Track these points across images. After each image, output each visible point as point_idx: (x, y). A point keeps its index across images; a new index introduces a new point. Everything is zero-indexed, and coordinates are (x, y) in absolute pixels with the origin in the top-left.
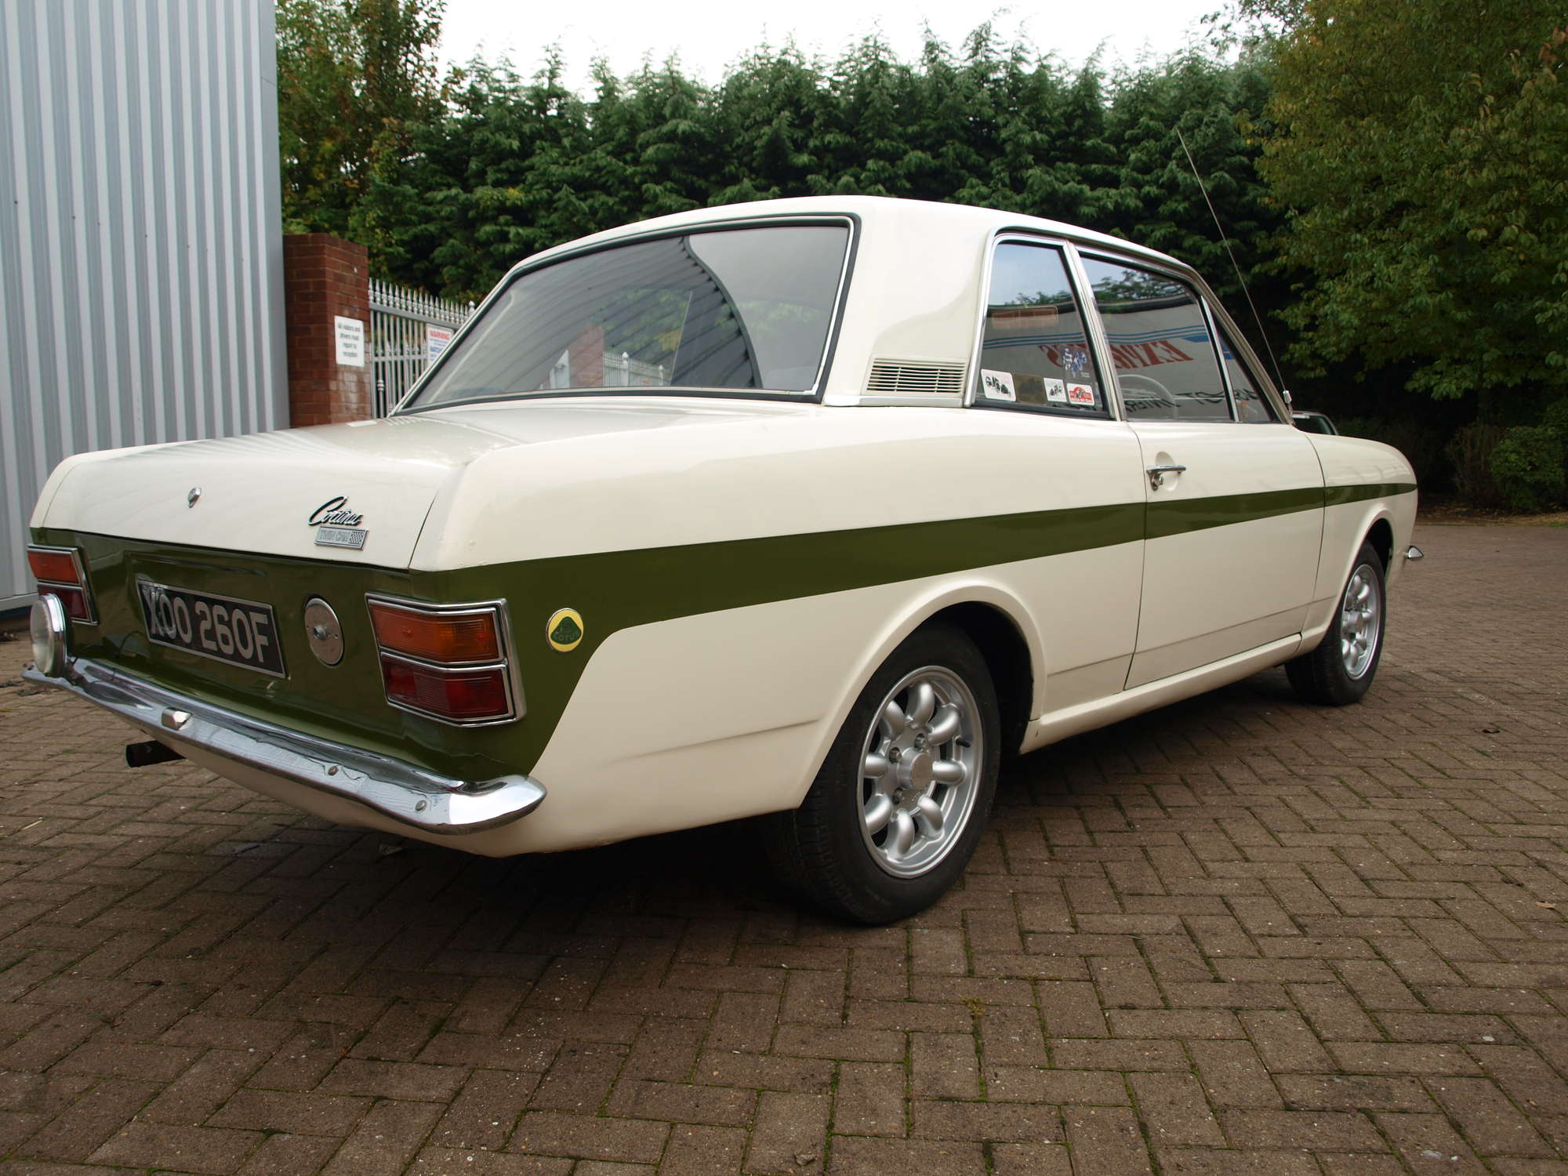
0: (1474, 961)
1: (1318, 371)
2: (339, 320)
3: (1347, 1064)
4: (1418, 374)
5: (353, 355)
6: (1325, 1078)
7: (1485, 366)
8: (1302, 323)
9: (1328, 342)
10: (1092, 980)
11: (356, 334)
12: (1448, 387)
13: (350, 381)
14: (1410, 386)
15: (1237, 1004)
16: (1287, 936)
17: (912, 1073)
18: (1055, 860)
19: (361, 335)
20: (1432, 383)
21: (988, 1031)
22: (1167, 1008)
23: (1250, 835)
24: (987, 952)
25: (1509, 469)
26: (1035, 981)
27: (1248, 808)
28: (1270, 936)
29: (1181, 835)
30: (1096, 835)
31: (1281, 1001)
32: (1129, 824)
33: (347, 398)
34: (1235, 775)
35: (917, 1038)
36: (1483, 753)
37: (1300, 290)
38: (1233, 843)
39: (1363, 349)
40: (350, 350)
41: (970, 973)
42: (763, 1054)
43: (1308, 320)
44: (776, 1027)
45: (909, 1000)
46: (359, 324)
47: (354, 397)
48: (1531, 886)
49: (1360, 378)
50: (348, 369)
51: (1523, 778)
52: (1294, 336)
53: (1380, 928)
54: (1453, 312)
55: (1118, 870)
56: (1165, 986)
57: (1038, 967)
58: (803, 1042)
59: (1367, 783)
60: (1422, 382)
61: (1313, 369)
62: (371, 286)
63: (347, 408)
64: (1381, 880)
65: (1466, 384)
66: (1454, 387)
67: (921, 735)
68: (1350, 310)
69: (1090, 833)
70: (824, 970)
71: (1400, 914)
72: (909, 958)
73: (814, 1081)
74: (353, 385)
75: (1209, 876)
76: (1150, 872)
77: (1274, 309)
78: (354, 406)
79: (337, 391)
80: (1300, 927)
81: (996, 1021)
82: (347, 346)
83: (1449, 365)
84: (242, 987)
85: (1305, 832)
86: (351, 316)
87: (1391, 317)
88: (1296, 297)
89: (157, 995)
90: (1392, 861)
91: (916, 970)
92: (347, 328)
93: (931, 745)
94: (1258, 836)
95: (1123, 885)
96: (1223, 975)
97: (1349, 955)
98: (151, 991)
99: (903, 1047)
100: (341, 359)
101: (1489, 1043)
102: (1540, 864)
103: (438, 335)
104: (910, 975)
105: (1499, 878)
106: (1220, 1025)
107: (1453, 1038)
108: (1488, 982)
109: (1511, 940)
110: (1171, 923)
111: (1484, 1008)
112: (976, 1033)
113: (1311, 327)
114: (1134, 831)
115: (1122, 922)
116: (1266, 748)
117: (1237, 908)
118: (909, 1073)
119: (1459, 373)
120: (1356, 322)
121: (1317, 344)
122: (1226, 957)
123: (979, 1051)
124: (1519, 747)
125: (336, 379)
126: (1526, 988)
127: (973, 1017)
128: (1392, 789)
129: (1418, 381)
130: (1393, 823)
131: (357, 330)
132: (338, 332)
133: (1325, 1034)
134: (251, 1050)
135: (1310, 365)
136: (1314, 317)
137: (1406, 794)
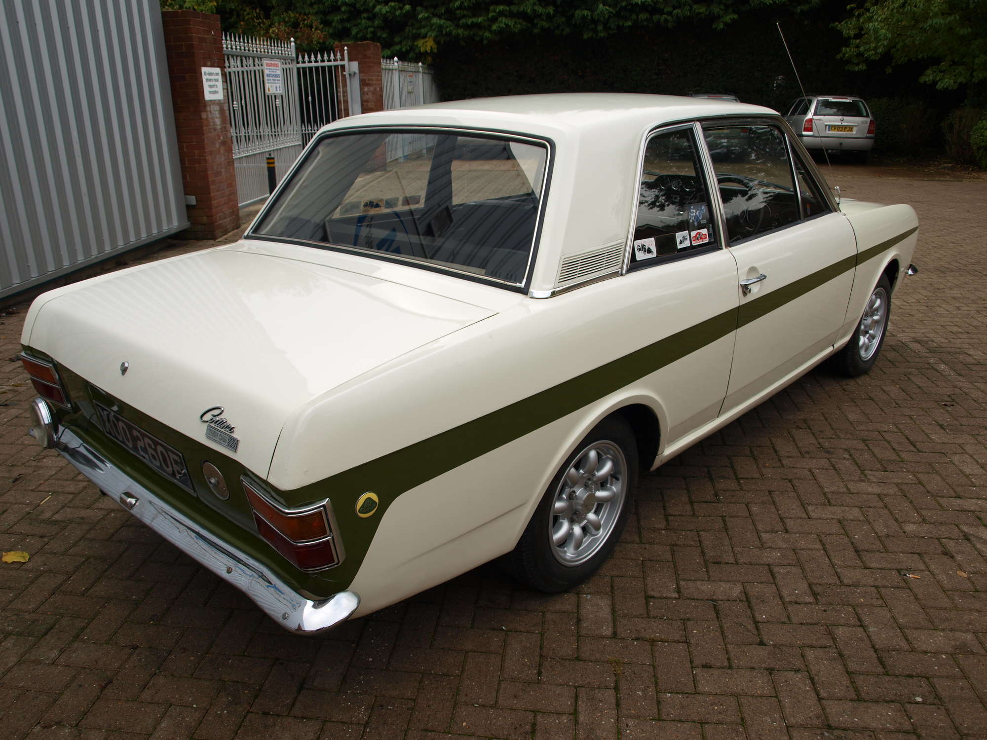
0: (917, 629)
1: (860, 66)
2: (204, 70)
3: (834, 721)
4: (929, 72)
5: (216, 92)
6: (819, 732)
7: (975, 67)
8: (852, 33)
9: (870, 47)
10: (687, 642)
11: (216, 77)
12: (947, 82)
13: (215, 110)
14: (922, 79)
15: (772, 666)
16: (806, 603)
17: (578, 724)
18: (669, 529)
19: (220, 77)
20: (938, 79)
21: (623, 686)
22: (730, 667)
23: (790, 507)
24: (625, 616)
25: (983, 141)
26: (653, 642)
27: (790, 481)
28: (796, 603)
29: (747, 505)
30: (696, 505)
31: (798, 664)
32: (716, 495)
33: (214, 123)
34: (785, 448)
35: (582, 693)
36: (941, 426)
37: (852, 9)
38: (779, 515)
39: (893, 51)
40: (213, 89)
41: (615, 634)
42: (491, 707)
43: (857, 31)
44: (499, 684)
45: (578, 659)
46: (218, 70)
47: (218, 121)
48: (959, 558)
49: (889, 70)
50: (213, 102)
51: (965, 452)
52: (846, 42)
53: (863, 597)
54: (958, 29)
55: (707, 538)
56: (730, 647)
57: (655, 630)
58: (515, 697)
59: (866, 456)
60: (931, 78)
61: (858, 64)
62: (224, 38)
63: (215, 129)
64: (867, 551)
65: (961, 79)
66: (952, 81)
67: (589, 479)
68: (886, 27)
69: (692, 503)
70: (528, 632)
71: (877, 583)
72: (579, 621)
73: (522, 730)
74: (217, 112)
75: (762, 546)
76: (726, 542)
77: (834, 22)
78: (219, 127)
79: (207, 119)
80: (815, 594)
81: (629, 678)
82: (211, 86)
83: (950, 66)
84: (185, 650)
85: (824, 504)
86: (212, 66)
87: (914, 32)
88: (850, 14)
89: (135, 658)
90: (876, 533)
91: (583, 632)
92: (210, 74)
93: (595, 483)
94: (795, 509)
95: (710, 554)
96: (765, 639)
97: (842, 621)
98: (131, 654)
99: (573, 700)
100: (208, 97)
101: (918, 703)
102: (967, 537)
103: (271, 65)
104: (579, 636)
105: (940, 549)
106: (761, 684)
107: (898, 698)
108: (924, 648)
109: (941, 608)
110: (737, 591)
111: (919, 671)
112: (616, 689)
113: (858, 36)
114: (719, 501)
115: (706, 588)
116: (805, 421)
117: (778, 577)
118: (576, 722)
119: (957, 71)
120: (890, 36)
121: (862, 49)
122: (768, 622)
123: (618, 704)
124: (964, 421)
125: (206, 111)
126: (946, 653)
127: (615, 675)
128: (880, 462)
129: (928, 77)
130: (879, 495)
131: (217, 74)
132: (204, 78)
133: (823, 694)
134: (195, 706)
135: (855, 61)
136: (861, 29)
137: (890, 468)
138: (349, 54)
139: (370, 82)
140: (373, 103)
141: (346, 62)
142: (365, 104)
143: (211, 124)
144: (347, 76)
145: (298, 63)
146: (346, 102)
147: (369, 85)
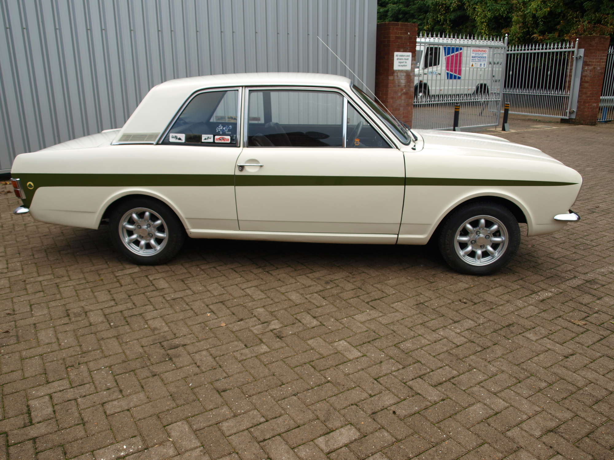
138: (579, 43)
139: (590, 63)
140: (589, 78)
141: (575, 49)
142: (583, 78)
143: (397, 82)
144: (575, 59)
145: (508, 51)
146: (570, 76)
147: (588, 65)
